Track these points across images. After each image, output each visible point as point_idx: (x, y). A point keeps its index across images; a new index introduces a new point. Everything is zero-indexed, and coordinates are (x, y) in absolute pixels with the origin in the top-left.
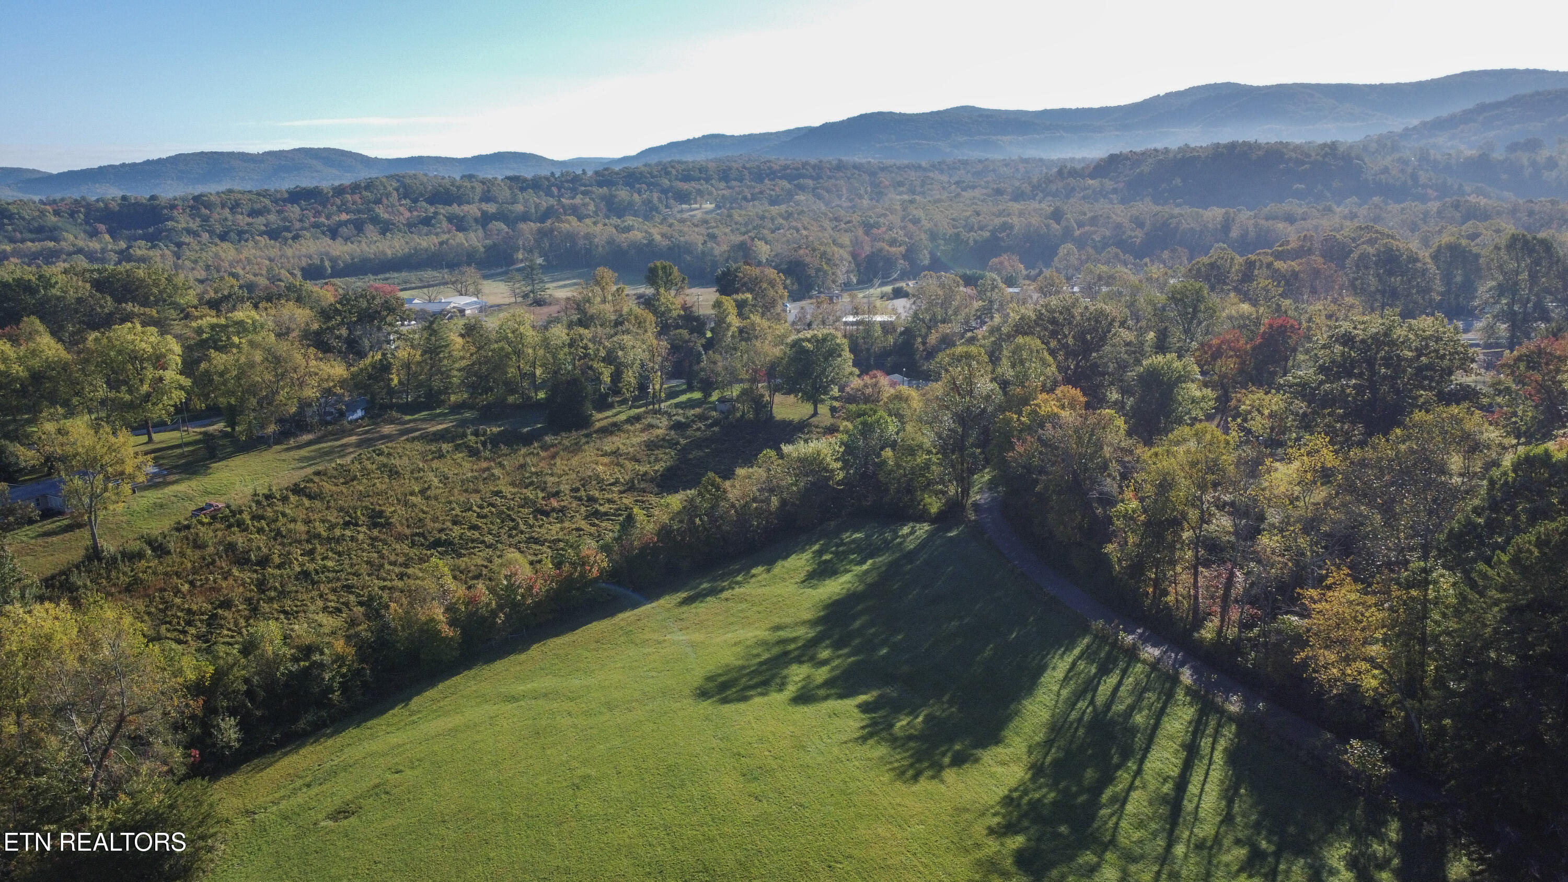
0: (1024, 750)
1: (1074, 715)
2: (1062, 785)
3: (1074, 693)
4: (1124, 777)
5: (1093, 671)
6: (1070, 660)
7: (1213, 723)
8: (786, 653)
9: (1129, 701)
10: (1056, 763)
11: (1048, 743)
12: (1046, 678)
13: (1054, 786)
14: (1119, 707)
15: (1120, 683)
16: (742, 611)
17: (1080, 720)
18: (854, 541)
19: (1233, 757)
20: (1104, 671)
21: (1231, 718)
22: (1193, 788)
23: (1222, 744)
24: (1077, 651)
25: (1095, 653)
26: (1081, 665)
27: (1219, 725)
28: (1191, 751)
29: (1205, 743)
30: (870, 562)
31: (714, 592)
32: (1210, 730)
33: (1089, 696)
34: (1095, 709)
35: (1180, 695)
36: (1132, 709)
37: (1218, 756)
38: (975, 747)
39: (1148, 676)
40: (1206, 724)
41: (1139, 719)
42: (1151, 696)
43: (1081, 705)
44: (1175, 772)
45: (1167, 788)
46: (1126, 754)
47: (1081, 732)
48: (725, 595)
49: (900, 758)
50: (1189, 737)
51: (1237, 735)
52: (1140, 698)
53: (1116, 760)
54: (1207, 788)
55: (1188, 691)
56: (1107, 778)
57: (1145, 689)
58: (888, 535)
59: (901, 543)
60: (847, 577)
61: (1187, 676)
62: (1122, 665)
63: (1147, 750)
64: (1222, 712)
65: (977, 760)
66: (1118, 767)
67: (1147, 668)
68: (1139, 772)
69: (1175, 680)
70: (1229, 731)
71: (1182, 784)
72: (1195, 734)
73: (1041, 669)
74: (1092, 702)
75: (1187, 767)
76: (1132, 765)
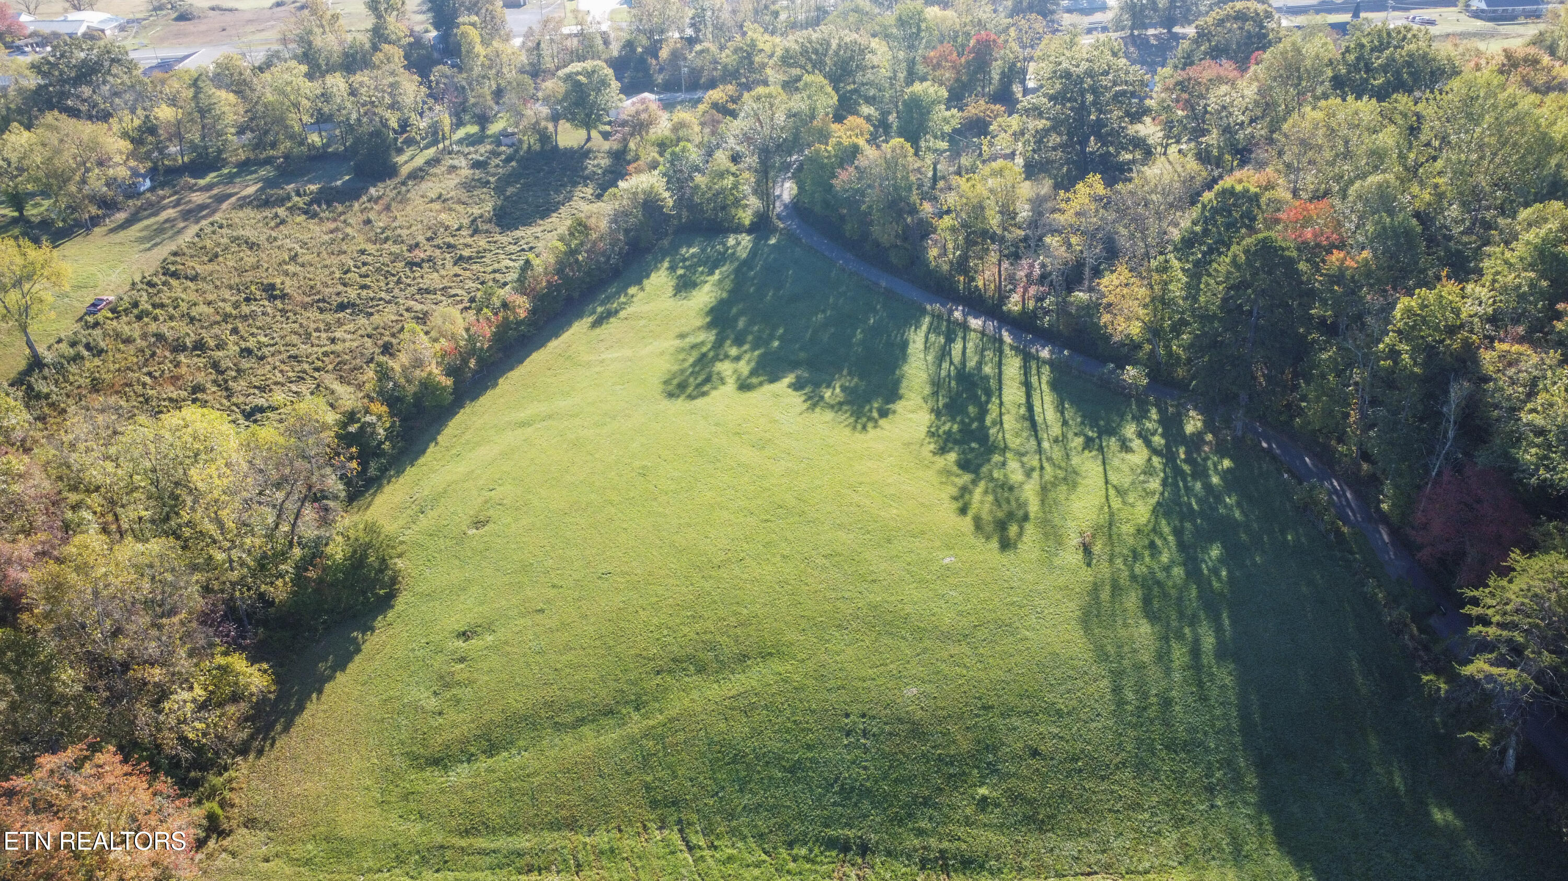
0: (921, 401)
1: (943, 373)
2: (958, 419)
3: (936, 357)
4: (993, 408)
5: (943, 341)
6: (923, 334)
7: (1034, 366)
8: (704, 355)
9: (976, 359)
10: (946, 406)
11: (935, 394)
12: (911, 349)
13: (953, 420)
14: (972, 363)
15: (964, 348)
16: (645, 326)
17: (949, 375)
18: (693, 255)
19: (1054, 385)
20: (950, 340)
21: (1045, 362)
22: (1037, 409)
23: (1044, 379)
24: (924, 328)
25: (938, 327)
26: (932, 337)
27: (1038, 368)
28: (1027, 385)
29: (1034, 380)
30: (717, 272)
31: (610, 314)
32: (1034, 371)
33: (948, 359)
34: (956, 368)
35: (1007, 350)
36: (980, 364)
37: (1045, 387)
38: (888, 403)
39: (982, 340)
40: (1030, 368)
41: (988, 369)
42: (989, 354)
43: (945, 365)
44: (1023, 401)
45: (1023, 411)
46: (989, 394)
47: (953, 383)
48: (622, 314)
49: (845, 417)
50: (1023, 378)
51: (1052, 372)
52: (982, 356)
53: (983, 398)
54: (1046, 406)
55: (1012, 348)
56: (983, 412)
57: (983, 350)
58: (720, 248)
59: (733, 254)
60: (707, 288)
61: (1007, 338)
62: (960, 334)
63: (1000, 389)
64: (1038, 359)
65: (894, 412)
66: (988, 402)
67: (979, 335)
68: (1001, 404)
69: (1001, 341)
70: (1046, 370)
71: (1030, 407)
72: (1025, 374)
73: (904, 345)
74: (951, 363)
75: (1029, 396)
76: (995, 400)
